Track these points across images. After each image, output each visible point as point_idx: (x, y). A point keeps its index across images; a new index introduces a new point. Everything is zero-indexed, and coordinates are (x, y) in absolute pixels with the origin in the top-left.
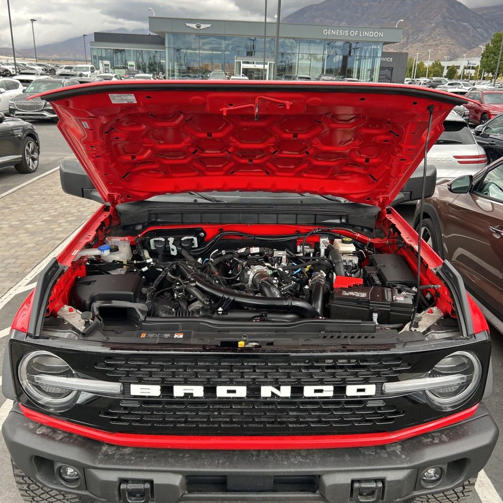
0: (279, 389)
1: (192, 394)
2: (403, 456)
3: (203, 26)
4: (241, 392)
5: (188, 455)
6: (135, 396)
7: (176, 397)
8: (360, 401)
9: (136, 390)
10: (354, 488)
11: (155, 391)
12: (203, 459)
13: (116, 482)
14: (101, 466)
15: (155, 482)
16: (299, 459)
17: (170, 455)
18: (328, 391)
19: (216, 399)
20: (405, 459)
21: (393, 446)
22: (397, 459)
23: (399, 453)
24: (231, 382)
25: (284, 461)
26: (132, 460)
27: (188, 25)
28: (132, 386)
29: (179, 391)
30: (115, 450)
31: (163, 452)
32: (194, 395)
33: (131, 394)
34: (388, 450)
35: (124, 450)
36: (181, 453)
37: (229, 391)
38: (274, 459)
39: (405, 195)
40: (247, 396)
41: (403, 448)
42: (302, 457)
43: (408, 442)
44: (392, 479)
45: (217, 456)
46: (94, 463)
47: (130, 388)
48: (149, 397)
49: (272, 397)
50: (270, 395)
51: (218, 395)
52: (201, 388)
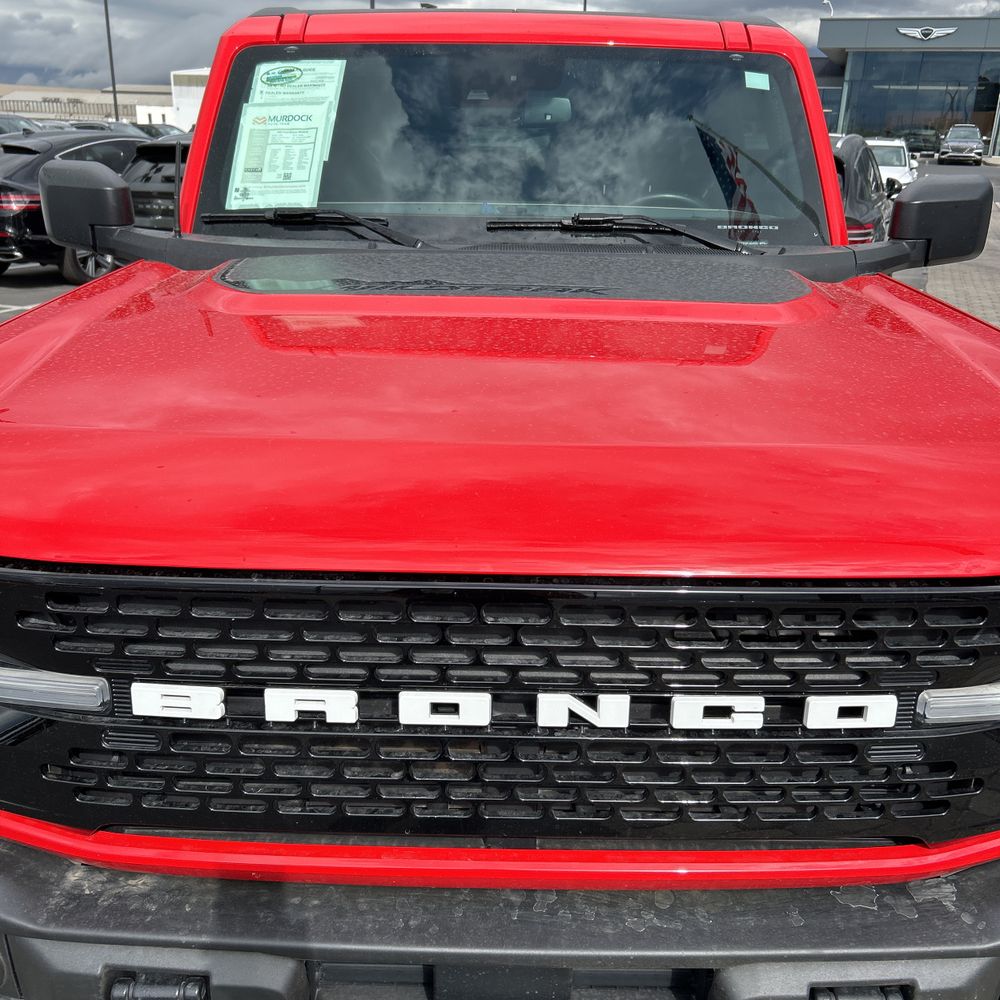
0: (592, 702)
1: (323, 714)
2: (967, 919)
3: (937, 32)
4: (476, 709)
5: (316, 902)
6: (148, 720)
7: (275, 723)
8: (846, 746)
9: (149, 699)
11: (205, 703)
12: (362, 913)
13: (97, 979)
14: (52, 929)
15: (215, 981)
16: (651, 920)
17: (264, 899)
18: (749, 712)
19: (397, 733)
20: (973, 926)
21: (930, 887)
22: (949, 927)
23: (953, 908)
24: (442, 680)
25: (605, 923)
26: (148, 913)
27: (903, 31)
28: (137, 689)
29: (281, 705)
30: (103, 883)
31: (243, 892)
32: (330, 719)
33: (136, 712)
34: (919, 898)
35: (130, 882)
36: (296, 896)
37: (437, 708)
38: (574, 920)
39: (913, 247)
40: (491, 724)
41: (961, 893)
42: (659, 914)
43: (973, 876)
44: (934, 986)
45: (403, 906)
46: (34, 920)
48: (192, 722)
49: (570, 727)
50: (563, 722)
51: (405, 718)
52: (350, 697)
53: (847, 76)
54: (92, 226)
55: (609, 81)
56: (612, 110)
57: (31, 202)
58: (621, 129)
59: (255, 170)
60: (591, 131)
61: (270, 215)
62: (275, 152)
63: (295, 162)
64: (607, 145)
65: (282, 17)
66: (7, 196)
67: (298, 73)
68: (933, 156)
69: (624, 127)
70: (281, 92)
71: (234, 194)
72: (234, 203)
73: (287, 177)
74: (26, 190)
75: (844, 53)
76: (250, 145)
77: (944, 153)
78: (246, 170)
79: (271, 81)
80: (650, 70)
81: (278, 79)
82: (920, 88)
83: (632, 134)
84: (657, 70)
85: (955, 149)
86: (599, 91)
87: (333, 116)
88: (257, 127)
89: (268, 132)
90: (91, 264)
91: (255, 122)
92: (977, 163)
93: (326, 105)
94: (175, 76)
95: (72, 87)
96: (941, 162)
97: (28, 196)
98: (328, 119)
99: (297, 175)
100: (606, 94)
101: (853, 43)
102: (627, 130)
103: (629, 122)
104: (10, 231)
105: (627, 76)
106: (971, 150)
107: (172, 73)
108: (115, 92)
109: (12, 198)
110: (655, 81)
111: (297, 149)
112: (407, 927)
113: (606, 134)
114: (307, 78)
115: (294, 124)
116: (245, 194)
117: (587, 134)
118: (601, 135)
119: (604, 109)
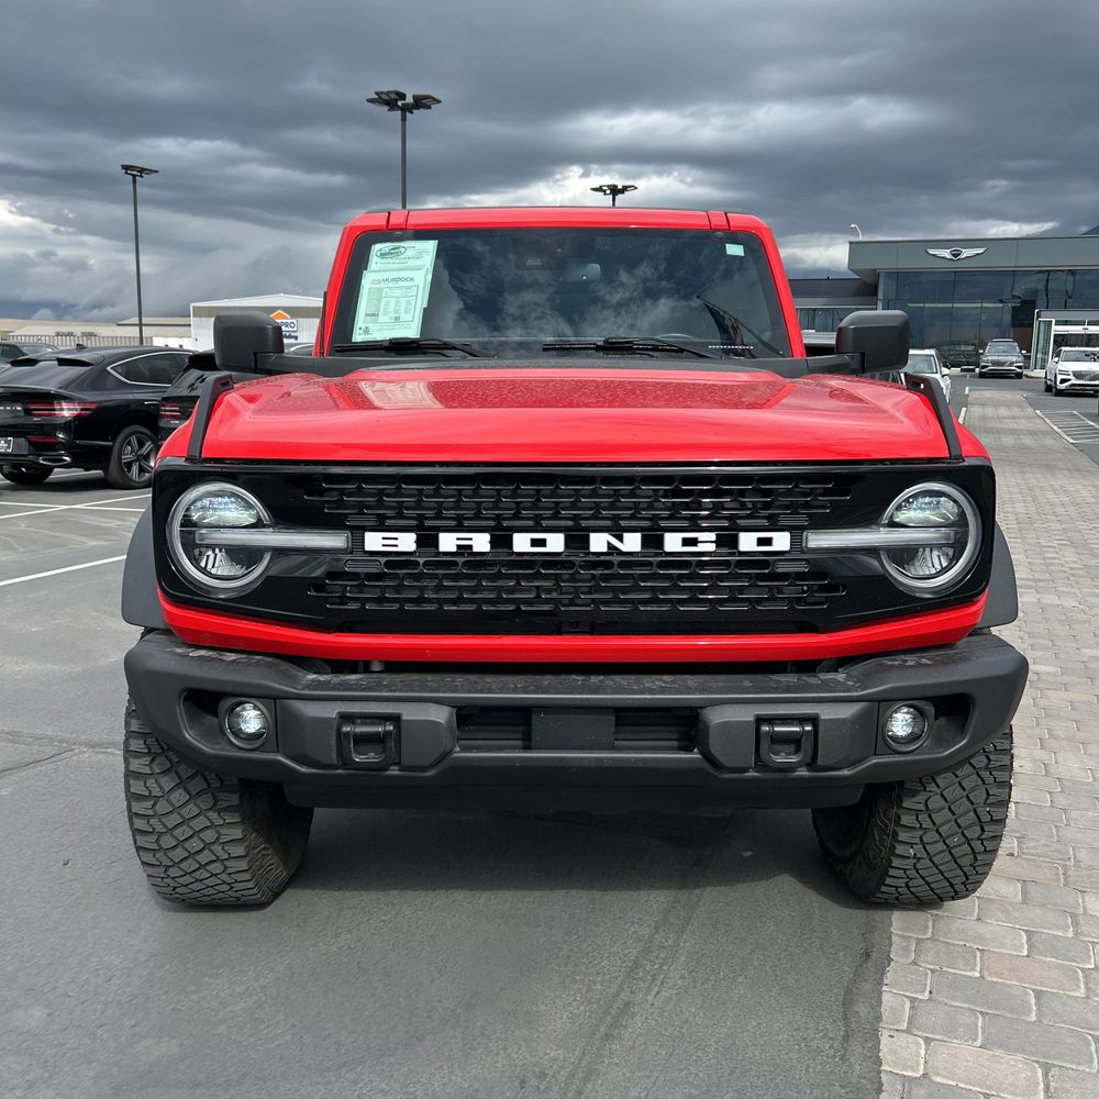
0: (620, 539)
1: (470, 547)
2: (850, 683)
3: (966, 253)
4: (555, 542)
6: (373, 553)
7: (444, 553)
8: (762, 563)
9: (374, 541)
10: (762, 733)
11: (406, 542)
13: (333, 720)
14: (307, 692)
15: (404, 718)
18: (707, 541)
19: (512, 557)
22: (838, 686)
23: (843, 681)
25: (633, 685)
26: (362, 685)
27: (932, 252)
28: (368, 535)
32: (475, 550)
33: (366, 550)
34: (823, 678)
37: (534, 542)
38: (614, 684)
39: (852, 358)
44: (829, 718)
46: (295, 687)
47: (363, 539)
50: (604, 549)
51: (516, 548)
52: (486, 537)
53: (880, 296)
54: (255, 354)
55: (624, 277)
56: (628, 294)
57: (82, 410)
58: (635, 309)
59: (373, 315)
60: (611, 310)
61: (387, 344)
62: (388, 303)
63: (403, 308)
64: (624, 322)
65: (389, 213)
66: (60, 404)
67: (403, 250)
68: (973, 370)
69: (638, 307)
70: (391, 263)
71: (358, 331)
72: (358, 337)
73: (397, 319)
74: (80, 398)
75: (876, 274)
76: (369, 300)
77: (984, 367)
78: (367, 315)
79: (383, 255)
80: (656, 269)
81: (390, 253)
82: (955, 305)
83: (645, 312)
84: (662, 268)
85: (995, 363)
86: (617, 283)
87: (430, 277)
88: (373, 286)
89: (381, 289)
90: (135, 468)
91: (372, 283)
92: (1019, 376)
93: (424, 271)
94: (194, 308)
95: (88, 321)
96: (982, 375)
97: (79, 404)
98: (426, 279)
99: (404, 317)
100: (622, 285)
101: (884, 264)
102: (641, 309)
103: (642, 302)
104: (61, 436)
105: (638, 272)
106: (1012, 364)
107: (192, 305)
108: (141, 325)
109: (65, 406)
110: (660, 278)
111: (404, 300)
112: (516, 687)
113: (623, 312)
114: (409, 253)
115: (401, 284)
116: (367, 331)
117: (606, 313)
118: (619, 313)
119: (621, 294)
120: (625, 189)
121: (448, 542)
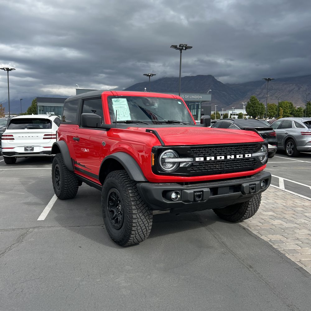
0: (231, 156)
8: (248, 159)
9: (197, 159)
10: (250, 187)
15: (204, 191)
32: (212, 160)
44: (257, 183)
51: (218, 159)
52: (213, 157)
54: (97, 124)
59: (119, 115)
67: (119, 100)
70: (118, 103)
72: (117, 120)
79: (115, 101)
87: (128, 107)
93: (126, 105)
99: (126, 115)
111: (124, 112)
115: (122, 108)
116: (119, 118)
120: (11, 69)
121: (208, 159)
